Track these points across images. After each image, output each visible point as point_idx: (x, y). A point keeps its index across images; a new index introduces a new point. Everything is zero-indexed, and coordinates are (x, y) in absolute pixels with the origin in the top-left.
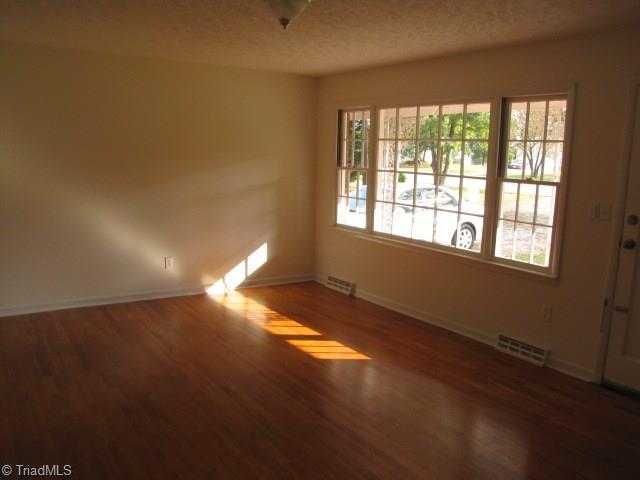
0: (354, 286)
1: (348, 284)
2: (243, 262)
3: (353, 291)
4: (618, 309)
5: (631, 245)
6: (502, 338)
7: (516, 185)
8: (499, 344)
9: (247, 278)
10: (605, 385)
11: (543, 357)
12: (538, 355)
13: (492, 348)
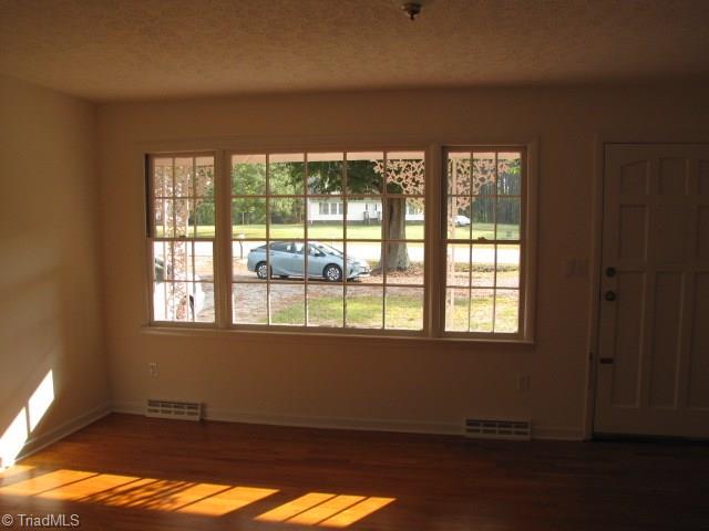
0: (203, 406)
1: (192, 406)
2: (23, 412)
3: (203, 413)
4: (604, 361)
5: (611, 297)
6: (470, 423)
7: (468, 246)
8: (469, 431)
9: (31, 436)
10: (597, 439)
11: (528, 430)
12: (520, 430)
13: (462, 437)
